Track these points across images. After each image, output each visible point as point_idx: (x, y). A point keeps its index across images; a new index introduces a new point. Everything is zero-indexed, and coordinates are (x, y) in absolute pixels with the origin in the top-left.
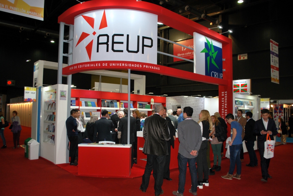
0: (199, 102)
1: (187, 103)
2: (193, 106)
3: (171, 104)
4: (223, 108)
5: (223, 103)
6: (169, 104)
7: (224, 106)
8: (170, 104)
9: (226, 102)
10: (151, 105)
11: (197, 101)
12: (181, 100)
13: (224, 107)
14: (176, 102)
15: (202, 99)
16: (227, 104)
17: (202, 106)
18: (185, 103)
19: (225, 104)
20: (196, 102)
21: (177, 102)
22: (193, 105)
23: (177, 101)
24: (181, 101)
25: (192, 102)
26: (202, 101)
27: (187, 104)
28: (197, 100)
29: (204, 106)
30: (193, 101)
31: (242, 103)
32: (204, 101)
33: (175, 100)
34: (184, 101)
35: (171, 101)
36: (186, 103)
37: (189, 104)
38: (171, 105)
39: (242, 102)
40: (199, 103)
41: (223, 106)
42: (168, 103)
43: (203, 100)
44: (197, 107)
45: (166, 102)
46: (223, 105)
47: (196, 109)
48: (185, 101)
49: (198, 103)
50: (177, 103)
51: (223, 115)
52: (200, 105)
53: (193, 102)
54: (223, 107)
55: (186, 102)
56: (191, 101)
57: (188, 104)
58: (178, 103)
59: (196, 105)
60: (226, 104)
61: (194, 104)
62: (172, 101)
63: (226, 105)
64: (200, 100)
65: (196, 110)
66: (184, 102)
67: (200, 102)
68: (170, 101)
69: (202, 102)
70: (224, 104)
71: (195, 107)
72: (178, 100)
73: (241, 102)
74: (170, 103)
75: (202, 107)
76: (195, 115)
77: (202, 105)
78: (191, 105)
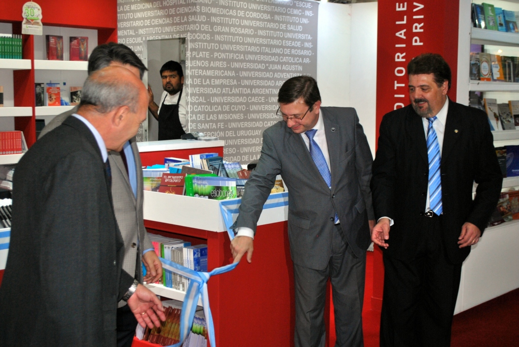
0: (287, 23)
1: (218, 29)
2: (256, 41)
3: (141, 31)
4: (401, 50)
5: (400, 15)
6: (132, 33)
7: (410, 35)
8: (137, 36)
9: (418, 13)
10: (27, 39)
11: (277, 17)
12: (186, 10)
13: (408, 41)
14: (161, 21)
15: (304, 9)
16: (428, 23)
17: (303, 41)
18: (205, 27)
19: (411, 22)
20: (273, 21)
21: (168, 21)
22: (255, 36)
23: (168, 16)
24: (187, 14)
25: (246, 23)
26: (303, 16)
27: (219, 33)
28: (279, 14)
29: (314, 41)
30: (255, 15)
31: (507, 23)
32: (314, 20)
33: (160, 13)
34: (201, 13)
35: (139, 19)
36: (212, 25)
37: (233, 30)
38: (139, 40)
39: (511, 14)
40: (291, 28)
41: (401, 34)
42: (125, 29)
43: (309, 13)
44: (278, 51)
45: (120, 25)
46: (401, 27)
47: (273, 59)
48: (209, 15)
49: (283, 27)
50: (167, 29)
51: (400, 90)
52: (293, 40)
53: (253, 23)
54: (400, 41)
55: (213, 19)
56: (241, 13)
57: (227, 29)
58: (173, 24)
59: (272, 38)
60: (419, 21)
61: (260, 32)
62: (143, 19)
63: (418, 28)
64: (296, 12)
65: (273, 63)
66: (203, 18)
67: (294, 24)
68: (134, 20)
69: (305, 21)
70: (409, 26)
71: (267, 50)
72: (172, 11)
73: (504, 12)
74: (136, 29)
75: (303, 48)
76: (267, 91)
77: (302, 36)
78: (243, 35)
